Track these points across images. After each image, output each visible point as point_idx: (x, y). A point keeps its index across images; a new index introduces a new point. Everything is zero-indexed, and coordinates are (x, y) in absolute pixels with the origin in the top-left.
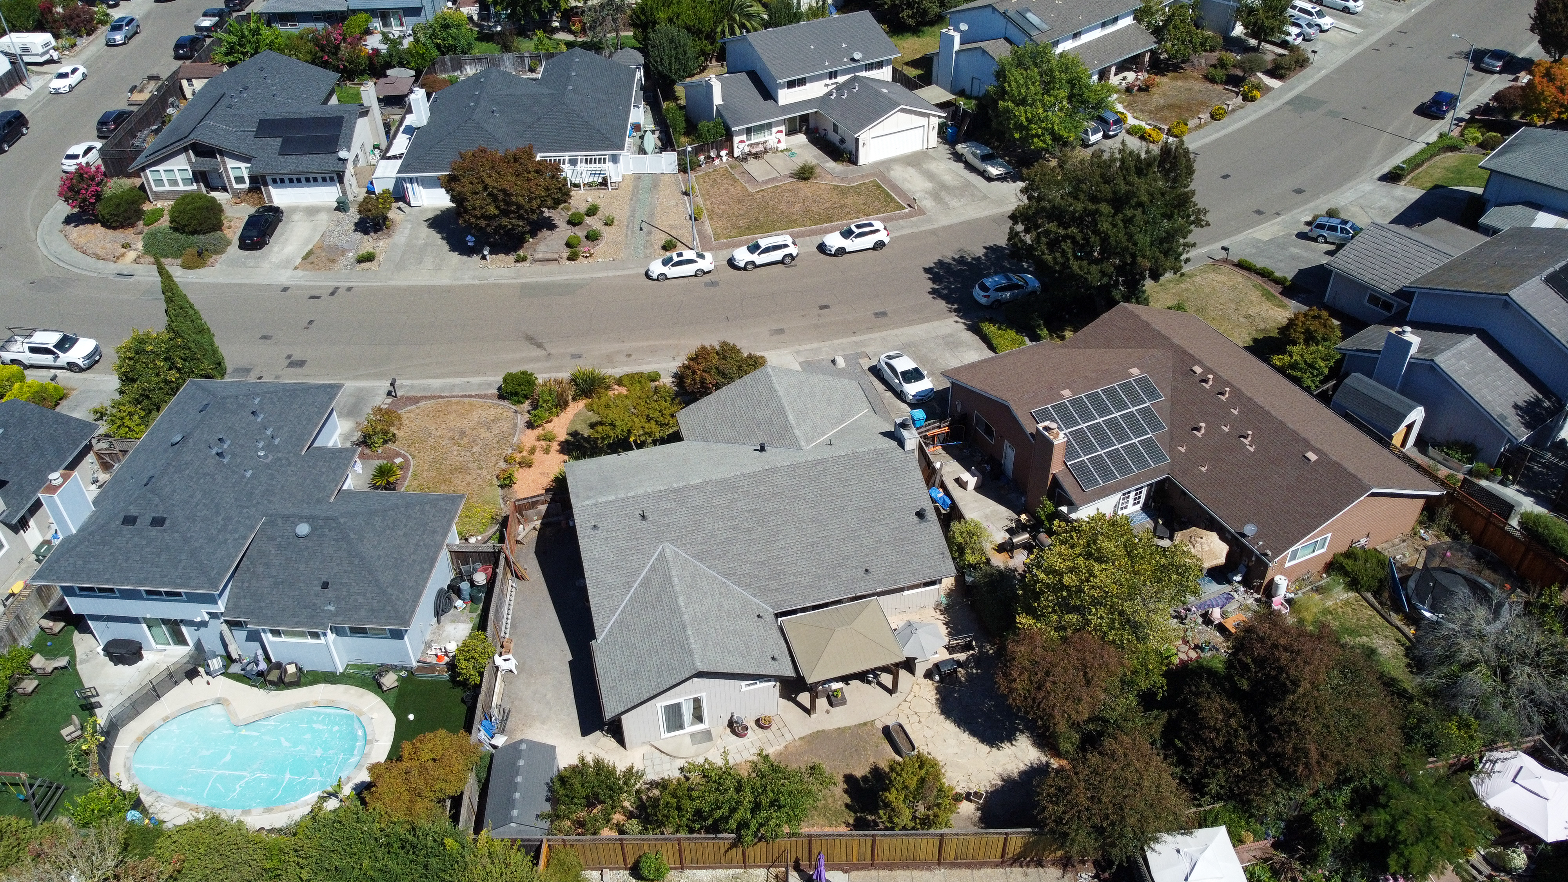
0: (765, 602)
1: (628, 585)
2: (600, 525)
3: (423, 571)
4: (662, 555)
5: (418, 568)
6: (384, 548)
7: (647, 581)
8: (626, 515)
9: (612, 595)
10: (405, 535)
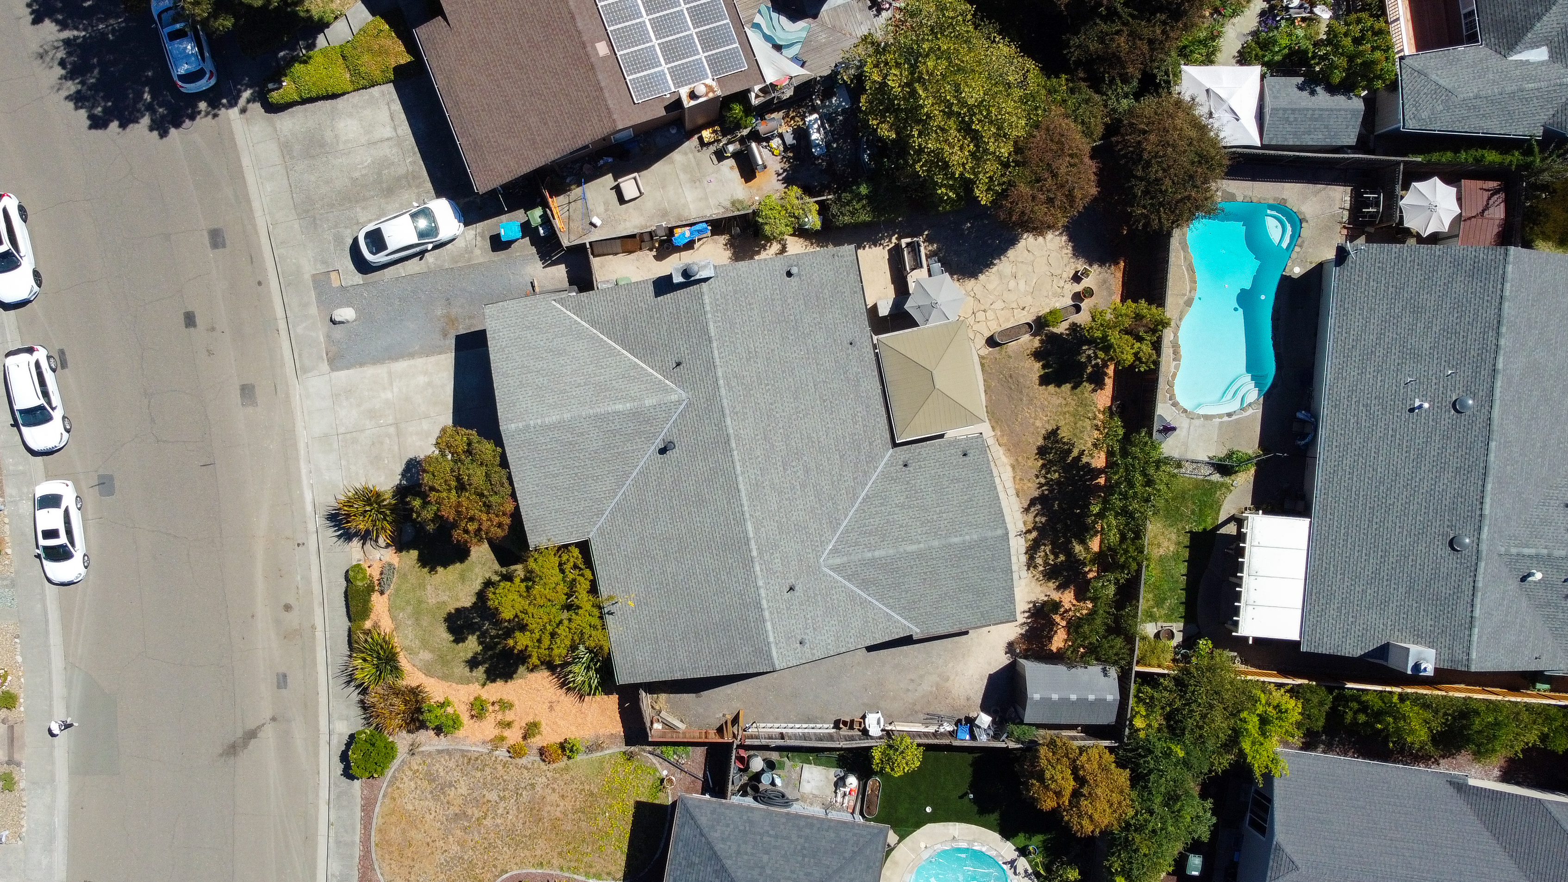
0: (883, 457)
1: (863, 603)
2: (799, 638)
3: (811, 826)
4: (835, 569)
5: (808, 831)
6: (793, 872)
7: (865, 584)
8: (788, 609)
9: (873, 619)
10: (767, 853)
